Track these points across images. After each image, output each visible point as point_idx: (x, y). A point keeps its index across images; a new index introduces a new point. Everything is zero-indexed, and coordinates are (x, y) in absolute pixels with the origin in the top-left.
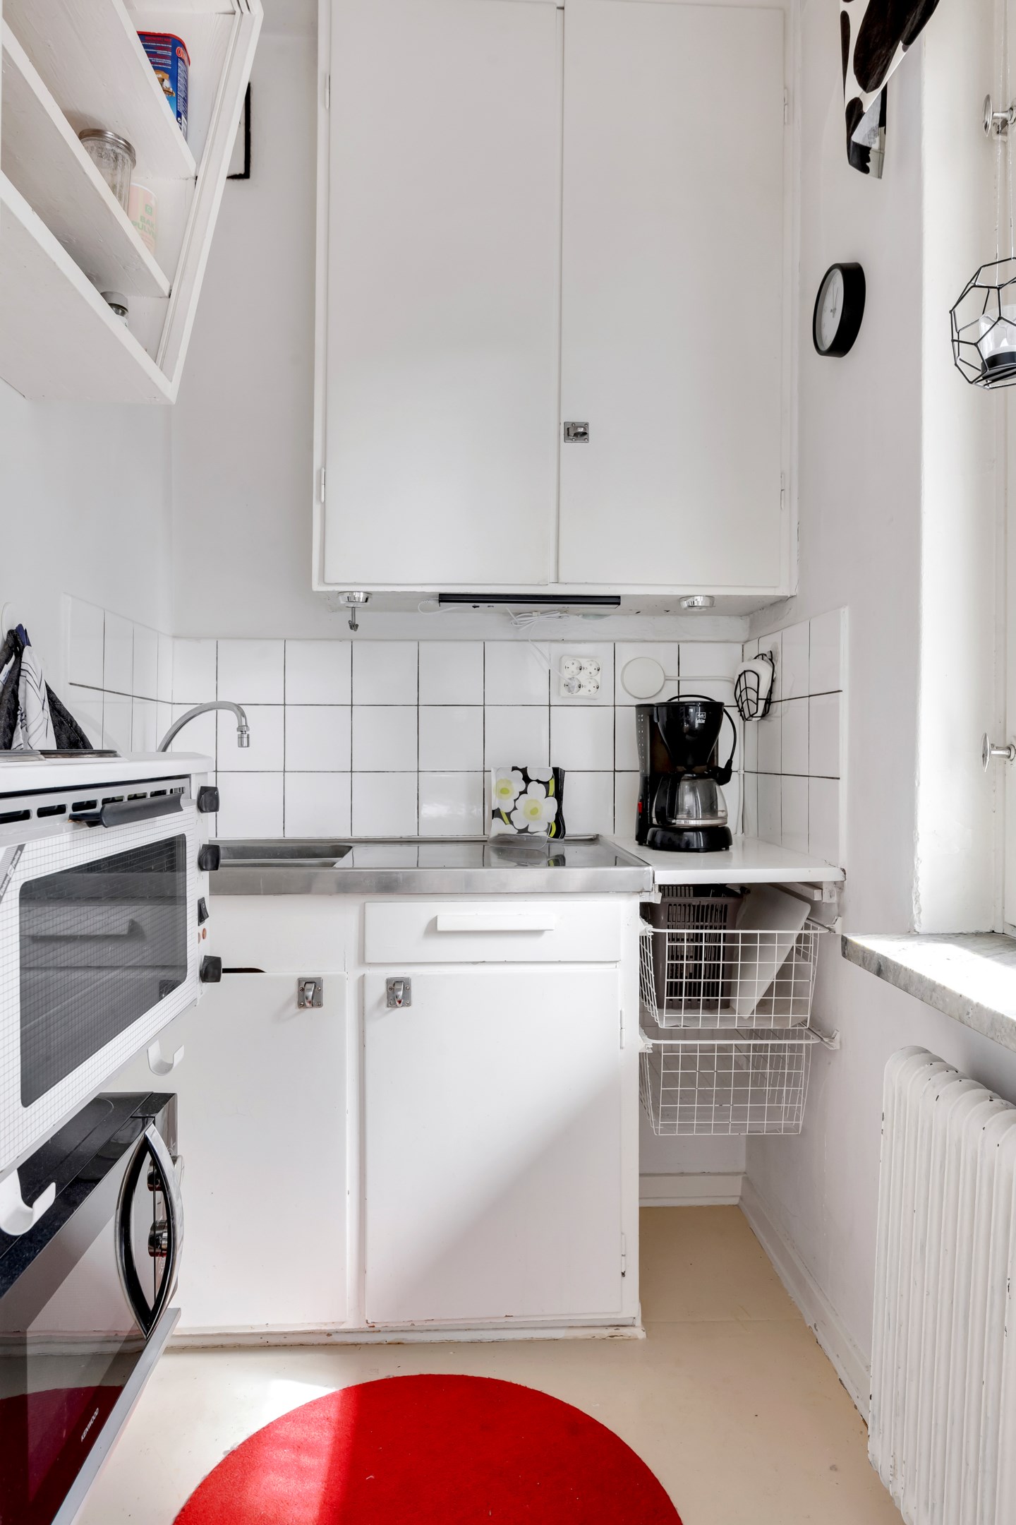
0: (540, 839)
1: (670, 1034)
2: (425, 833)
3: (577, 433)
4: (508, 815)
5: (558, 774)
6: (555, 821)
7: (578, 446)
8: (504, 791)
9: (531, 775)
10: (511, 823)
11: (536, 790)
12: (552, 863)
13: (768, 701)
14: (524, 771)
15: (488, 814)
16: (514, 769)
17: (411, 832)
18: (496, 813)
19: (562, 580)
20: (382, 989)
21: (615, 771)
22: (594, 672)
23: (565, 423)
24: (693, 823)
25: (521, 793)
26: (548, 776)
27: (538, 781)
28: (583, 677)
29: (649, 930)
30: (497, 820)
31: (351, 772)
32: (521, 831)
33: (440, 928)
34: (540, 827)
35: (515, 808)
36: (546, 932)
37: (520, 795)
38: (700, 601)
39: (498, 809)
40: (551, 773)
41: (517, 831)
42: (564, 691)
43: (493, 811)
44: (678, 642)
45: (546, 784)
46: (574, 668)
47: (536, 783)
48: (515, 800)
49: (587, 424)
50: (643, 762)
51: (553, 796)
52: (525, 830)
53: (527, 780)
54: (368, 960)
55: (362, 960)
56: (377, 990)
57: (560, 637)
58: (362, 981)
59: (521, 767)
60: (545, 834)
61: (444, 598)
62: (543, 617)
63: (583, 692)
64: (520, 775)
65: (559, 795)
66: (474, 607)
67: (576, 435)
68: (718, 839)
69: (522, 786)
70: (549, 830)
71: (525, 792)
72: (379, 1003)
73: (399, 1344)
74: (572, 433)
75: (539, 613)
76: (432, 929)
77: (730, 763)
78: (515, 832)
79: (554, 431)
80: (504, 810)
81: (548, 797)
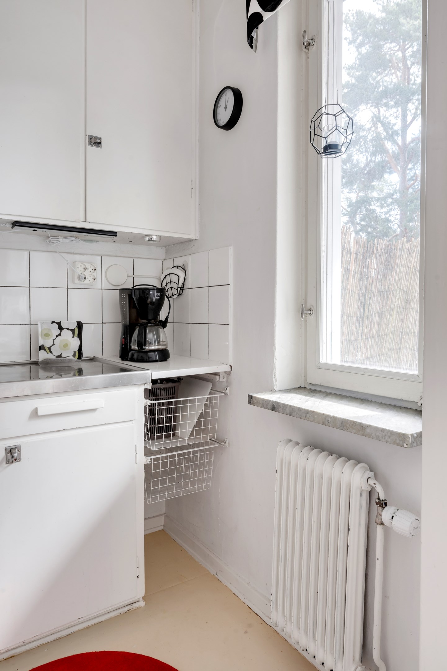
0: (70, 360)
3: (95, 142)
4: (49, 348)
5: (80, 325)
6: (78, 351)
7: (94, 149)
8: (47, 335)
9: (63, 326)
10: (51, 352)
11: (67, 335)
12: (77, 373)
13: (182, 289)
14: (59, 324)
15: (34, 348)
16: (53, 322)
18: (41, 348)
19: (88, 220)
20: (3, 454)
21: (102, 323)
22: (92, 271)
23: (89, 135)
24: (152, 348)
25: (57, 336)
26: (74, 326)
27: (68, 329)
28: (87, 273)
29: (148, 402)
30: (42, 351)
32: (57, 357)
33: (40, 413)
34: (69, 354)
35: (54, 344)
36: (98, 409)
37: (57, 337)
38: (154, 238)
39: (43, 345)
40: (76, 325)
41: (55, 357)
42: (77, 281)
43: (40, 347)
44: (133, 258)
45: (73, 331)
46: (81, 269)
47: (67, 330)
48: (54, 340)
49: (101, 138)
50: (124, 318)
51: (77, 337)
52: (60, 356)
53: (61, 328)
57: (72, 251)
59: (57, 322)
60: (72, 358)
61: (16, 224)
62: (65, 240)
63: (87, 281)
64: (57, 326)
65: (80, 336)
66: (34, 231)
67: (95, 143)
68: (164, 356)
69: (58, 332)
70: (74, 355)
71: (60, 335)
73: (12, 657)
74: (93, 141)
75: (63, 237)
76: (35, 414)
77: (167, 318)
78: (54, 357)
79: (83, 140)
80: (47, 345)
81: (73, 337)
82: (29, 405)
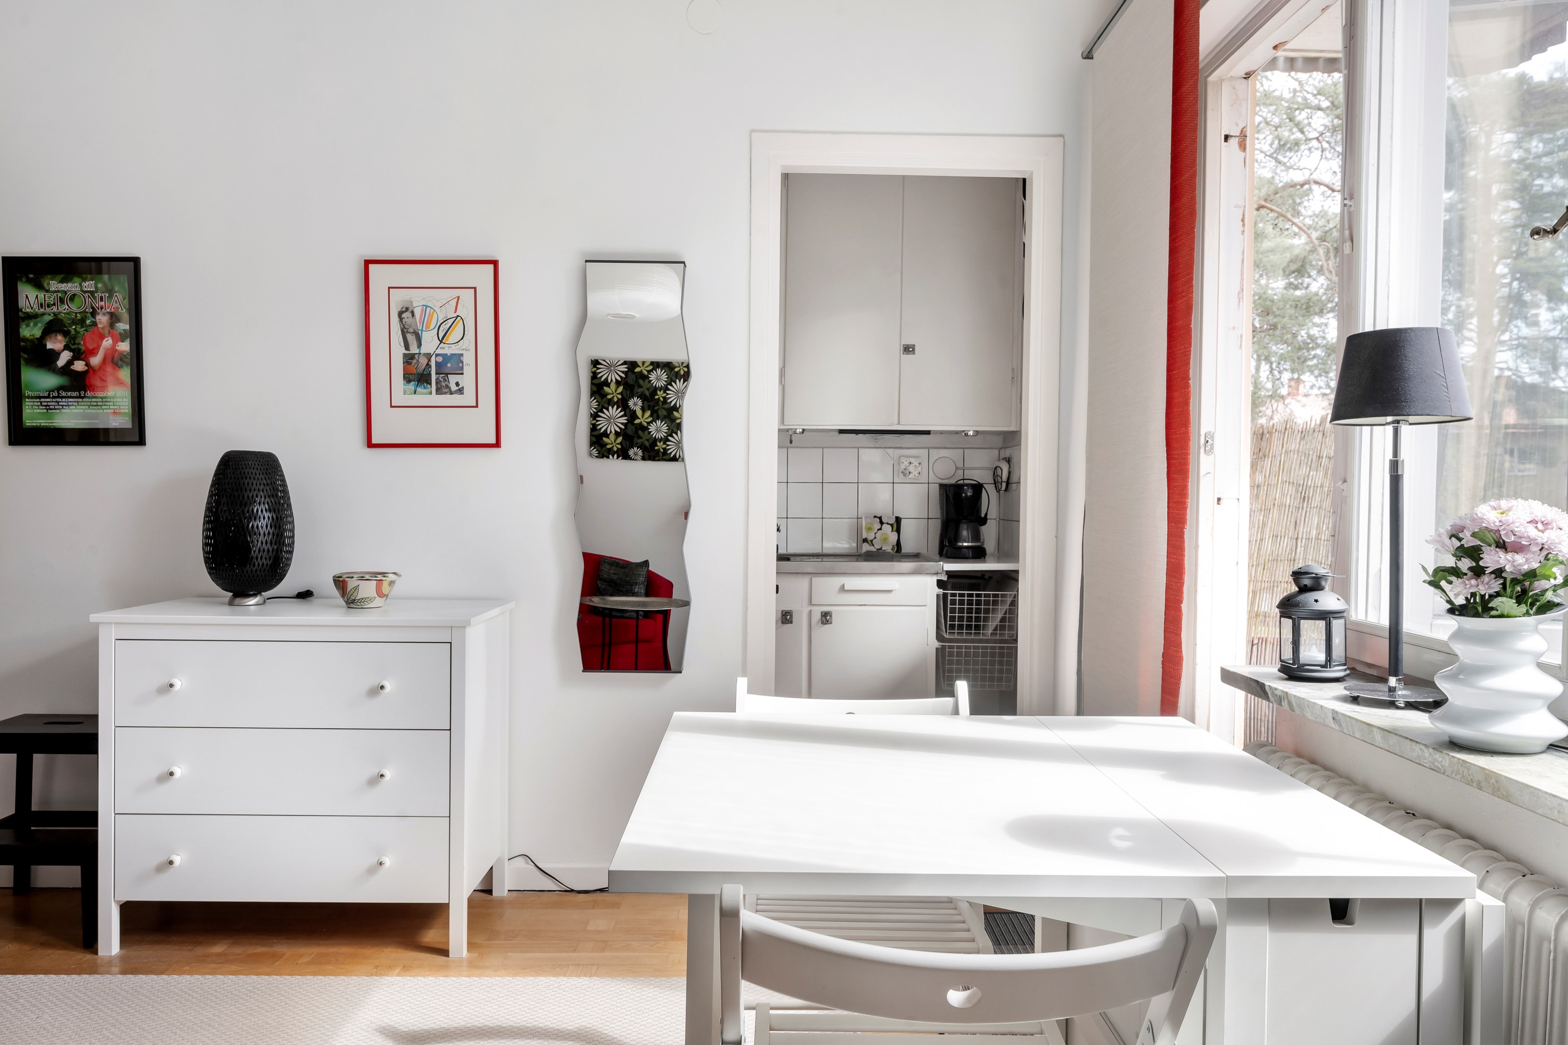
0: (888, 553)
1: (950, 641)
2: (825, 551)
3: (908, 349)
4: (872, 541)
5: (898, 520)
6: (896, 544)
7: (909, 357)
8: (869, 529)
9: (884, 520)
10: (873, 545)
11: (887, 528)
12: (894, 560)
13: (1008, 483)
14: (880, 518)
15: (860, 541)
16: (875, 517)
17: (819, 551)
19: (901, 423)
20: (820, 616)
21: (928, 518)
22: (918, 465)
23: (903, 344)
24: (965, 544)
25: (878, 530)
26: (893, 521)
28: (911, 468)
29: (941, 591)
30: (865, 544)
32: (878, 549)
33: (845, 589)
34: (888, 548)
35: (875, 538)
36: (893, 590)
38: (971, 433)
39: (866, 538)
40: (894, 519)
42: (901, 475)
43: (864, 539)
44: (964, 448)
45: (892, 525)
46: (906, 463)
47: (886, 524)
48: (875, 534)
49: (914, 345)
50: (942, 513)
51: (895, 531)
52: (881, 549)
53: (882, 523)
54: (813, 603)
55: (810, 603)
56: (817, 617)
57: (898, 446)
58: (810, 612)
59: (878, 516)
60: (891, 551)
61: (842, 432)
63: (911, 476)
64: (878, 520)
65: (898, 531)
66: (856, 435)
67: (909, 352)
68: (979, 554)
69: (878, 526)
70: (893, 549)
71: (881, 529)
72: (818, 622)
74: (906, 349)
76: (842, 589)
77: (986, 514)
78: (875, 550)
79: (898, 349)
80: (869, 538)
81: (892, 531)
82: (838, 581)
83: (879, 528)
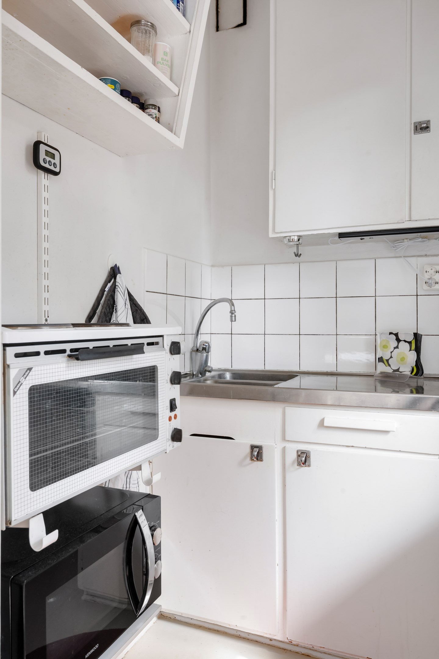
0: (405, 376)
2: (341, 370)
3: (421, 127)
4: (387, 361)
5: (417, 337)
6: (415, 366)
7: (423, 136)
8: (385, 347)
9: (401, 338)
10: (389, 365)
11: (404, 347)
14: (396, 335)
15: (376, 360)
16: (391, 333)
17: (333, 369)
18: (381, 360)
19: (413, 218)
20: (295, 456)
23: (414, 123)
25: (395, 348)
26: (411, 338)
27: (405, 341)
28: (437, 278)
30: (381, 363)
31: (300, 335)
32: (394, 371)
33: (326, 424)
34: (406, 370)
35: (391, 357)
36: (391, 433)
37: (394, 349)
39: (382, 357)
40: (413, 337)
41: (393, 371)
43: (379, 359)
45: (410, 343)
46: (431, 272)
47: (404, 342)
48: (391, 352)
49: (429, 121)
51: (414, 350)
52: (398, 370)
53: (398, 340)
54: (287, 439)
55: (284, 439)
56: (292, 456)
57: (423, 253)
58: (284, 449)
59: (394, 332)
60: (409, 373)
61: (342, 235)
62: (411, 243)
63: (437, 287)
64: (394, 337)
65: (418, 350)
66: (361, 239)
67: (421, 129)
69: (395, 344)
70: (412, 371)
71: (397, 347)
72: (293, 463)
73: (308, 656)
74: (418, 128)
75: (408, 240)
76: (321, 424)
78: (391, 371)
79: (409, 128)
80: (385, 358)
81: (410, 350)
83: (396, 345)
